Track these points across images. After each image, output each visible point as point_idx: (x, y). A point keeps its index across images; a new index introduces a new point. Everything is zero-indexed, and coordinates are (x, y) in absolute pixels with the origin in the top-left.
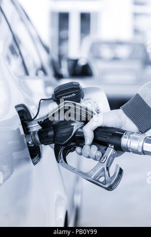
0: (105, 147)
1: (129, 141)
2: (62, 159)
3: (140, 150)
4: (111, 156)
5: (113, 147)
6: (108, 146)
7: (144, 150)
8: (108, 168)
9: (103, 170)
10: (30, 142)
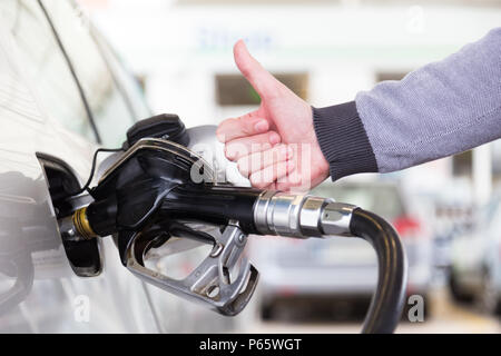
0: (222, 226)
1: (271, 209)
2: (133, 258)
3: (294, 226)
4: (233, 243)
5: (237, 224)
6: (227, 225)
7: (302, 224)
8: (226, 270)
9: (216, 272)
10: (70, 232)
